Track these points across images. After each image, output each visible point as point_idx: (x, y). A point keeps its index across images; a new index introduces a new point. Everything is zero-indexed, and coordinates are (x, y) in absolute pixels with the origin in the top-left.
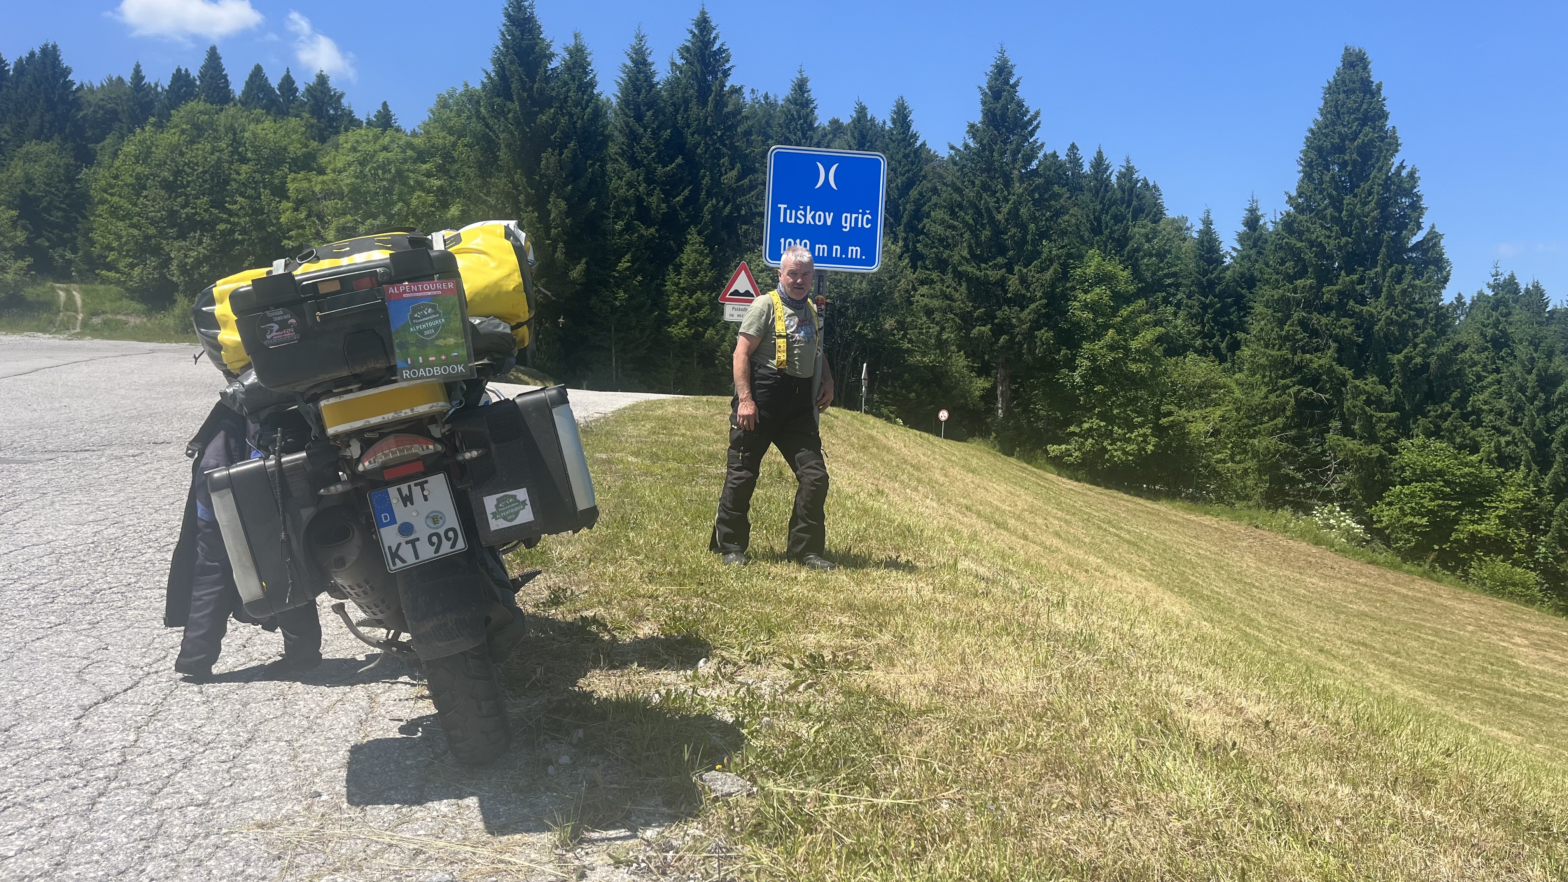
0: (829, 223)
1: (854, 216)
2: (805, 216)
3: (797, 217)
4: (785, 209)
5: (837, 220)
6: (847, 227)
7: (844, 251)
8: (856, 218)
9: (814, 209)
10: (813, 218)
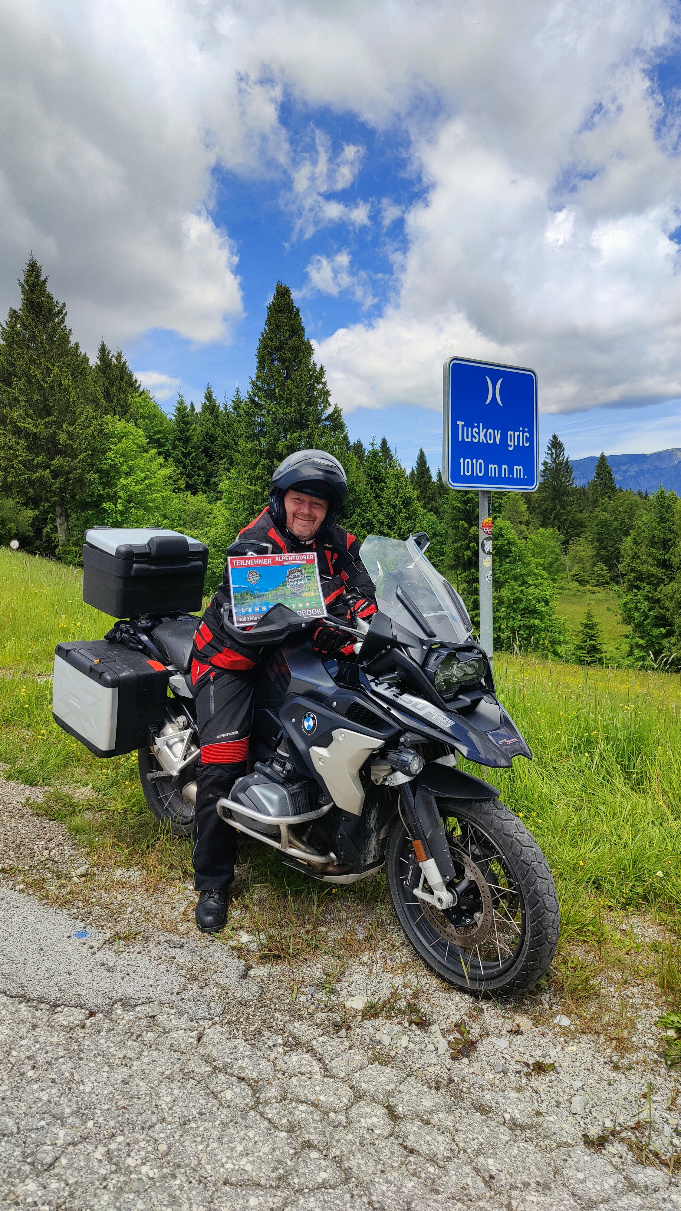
0: (498, 442)
1: (517, 434)
2: (479, 434)
3: (473, 436)
4: (463, 426)
5: (504, 438)
6: (512, 444)
7: (511, 471)
8: (518, 436)
9: (486, 427)
10: (485, 436)
